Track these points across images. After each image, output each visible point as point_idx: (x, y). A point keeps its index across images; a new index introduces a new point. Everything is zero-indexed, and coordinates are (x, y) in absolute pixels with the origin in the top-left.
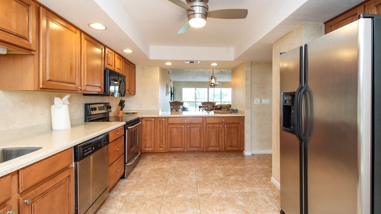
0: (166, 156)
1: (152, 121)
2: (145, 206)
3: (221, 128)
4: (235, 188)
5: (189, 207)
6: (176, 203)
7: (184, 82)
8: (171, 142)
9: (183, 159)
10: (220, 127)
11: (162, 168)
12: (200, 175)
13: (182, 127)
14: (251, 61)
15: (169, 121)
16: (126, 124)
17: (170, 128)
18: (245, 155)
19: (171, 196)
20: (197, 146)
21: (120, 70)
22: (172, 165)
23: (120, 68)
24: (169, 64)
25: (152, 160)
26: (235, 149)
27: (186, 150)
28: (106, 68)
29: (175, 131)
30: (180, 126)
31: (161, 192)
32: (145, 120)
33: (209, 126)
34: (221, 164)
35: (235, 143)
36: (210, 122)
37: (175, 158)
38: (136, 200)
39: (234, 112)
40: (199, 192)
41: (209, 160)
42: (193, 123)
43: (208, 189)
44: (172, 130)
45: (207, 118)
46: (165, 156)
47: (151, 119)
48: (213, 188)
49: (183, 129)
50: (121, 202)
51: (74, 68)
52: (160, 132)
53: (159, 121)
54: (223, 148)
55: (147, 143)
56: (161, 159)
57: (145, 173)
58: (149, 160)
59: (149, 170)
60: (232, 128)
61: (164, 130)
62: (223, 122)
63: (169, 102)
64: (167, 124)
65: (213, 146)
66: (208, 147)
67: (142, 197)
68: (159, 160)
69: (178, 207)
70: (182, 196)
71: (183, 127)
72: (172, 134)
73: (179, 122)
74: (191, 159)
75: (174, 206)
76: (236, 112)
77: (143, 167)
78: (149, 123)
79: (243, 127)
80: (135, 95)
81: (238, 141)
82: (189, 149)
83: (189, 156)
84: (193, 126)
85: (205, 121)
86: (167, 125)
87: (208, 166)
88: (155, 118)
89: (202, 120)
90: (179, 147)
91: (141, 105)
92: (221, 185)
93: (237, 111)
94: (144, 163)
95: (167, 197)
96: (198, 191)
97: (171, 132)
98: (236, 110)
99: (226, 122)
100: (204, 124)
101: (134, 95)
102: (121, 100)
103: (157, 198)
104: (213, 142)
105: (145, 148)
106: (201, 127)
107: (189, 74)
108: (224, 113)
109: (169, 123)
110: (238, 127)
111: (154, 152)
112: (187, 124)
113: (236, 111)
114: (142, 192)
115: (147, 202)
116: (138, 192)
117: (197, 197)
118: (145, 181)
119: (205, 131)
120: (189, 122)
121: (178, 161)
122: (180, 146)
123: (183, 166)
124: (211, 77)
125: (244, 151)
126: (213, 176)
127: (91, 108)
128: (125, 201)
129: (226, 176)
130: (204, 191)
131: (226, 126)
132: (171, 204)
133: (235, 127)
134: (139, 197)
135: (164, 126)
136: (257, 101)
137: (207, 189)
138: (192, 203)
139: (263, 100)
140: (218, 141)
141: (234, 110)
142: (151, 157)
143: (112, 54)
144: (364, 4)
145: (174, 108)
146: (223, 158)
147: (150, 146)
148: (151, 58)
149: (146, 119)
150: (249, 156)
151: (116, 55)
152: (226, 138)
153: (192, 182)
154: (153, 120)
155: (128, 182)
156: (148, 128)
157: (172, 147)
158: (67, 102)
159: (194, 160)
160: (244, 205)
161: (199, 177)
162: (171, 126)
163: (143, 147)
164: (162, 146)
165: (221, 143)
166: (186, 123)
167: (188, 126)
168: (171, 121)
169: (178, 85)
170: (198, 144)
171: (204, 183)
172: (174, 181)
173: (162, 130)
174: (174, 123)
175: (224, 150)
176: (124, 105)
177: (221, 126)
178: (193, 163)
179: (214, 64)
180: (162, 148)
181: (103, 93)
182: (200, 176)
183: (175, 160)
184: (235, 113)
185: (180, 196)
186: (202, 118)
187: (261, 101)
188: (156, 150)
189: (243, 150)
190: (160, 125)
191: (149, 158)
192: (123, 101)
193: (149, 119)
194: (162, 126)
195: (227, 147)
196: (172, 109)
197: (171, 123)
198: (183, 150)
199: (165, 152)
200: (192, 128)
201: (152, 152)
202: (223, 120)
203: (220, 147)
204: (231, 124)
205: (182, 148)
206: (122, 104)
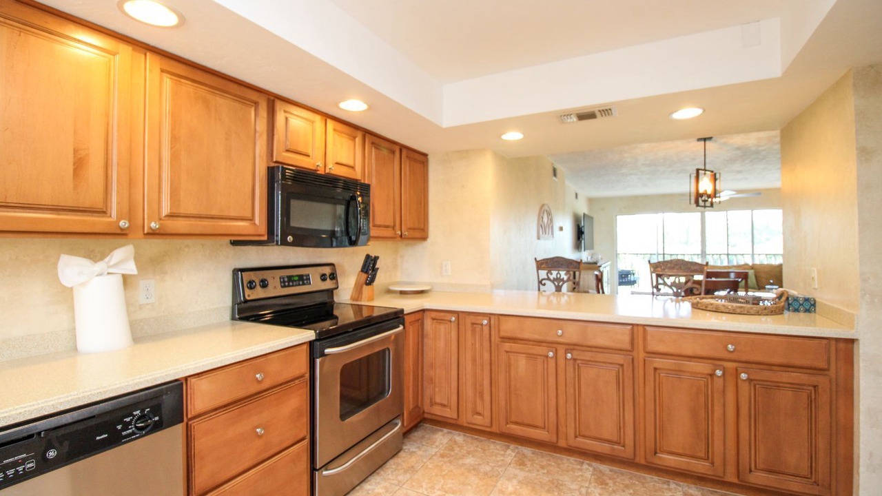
0: (496, 447)
1: (451, 321)
3: (718, 383)
7: (621, 198)
8: (510, 400)
9: (546, 479)
10: (712, 375)
13: (547, 356)
15: (502, 328)
16: (316, 340)
17: (506, 352)
20: (606, 436)
21: (353, 167)
23: (351, 163)
24: (513, 136)
25: (442, 456)
27: (561, 442)
28: (276, 162)
29: (522, 363)
30: (541, 351)
32: (433, 319)
33: (661, 363)
35: (794, 458)
36: (661, 348)
37: (521, 463)
39: (796, 310)
42: (589, 343)
44: (512, 361)
45: (648, 328)
46: (492, 446)
47: (448, 317)
49: (552, 363)
51: (96, 161)
52: (474, 360)
53: (470, 325)
54: (731, 469)
55: (437, 389)
58: (435, 450)
60: (778, 386)
61: (487, 356)
62: (727, 355)
63: (536, 259)
64: (495, 339)
65: (680, 451)
66: (656, 453)
68: (460, 462)
71: (551, 354)
72: (512, 374)
73: (536, 337)
76: (807, 311)
77: (401, 477)
78: (442, 328)
79: (846, 392)
80: (429, 240)
82: (574, 441)
83: (573, 470)
84: (588, 356)
85: (641, 342)
86: (498, 339)
88: (460, 315)
89: (627, 338)
90: (536, 427)
91: (442, 266)
93: (814, 305)
97: (509, 366)
98: (807, 300)
99: (744, 358)
100: (634, 354)
101: (424, 238)
102: (367, 256)
104: (680, 431)
105: (431, 405)
106: (622, 365)
109: (503, 334)
110: (815, 387)
111: (457, 422)
112: (567, 347)
113: (808, 306)
119: (642, 385)
120: (573, 341)
121: (526, 482)
122: (540, 423)
124: (698, 170)
127: (253, 281)
131: (744, 376)
133: (796, 387)
135: (486, 344)
141: (796, 299)
142: (445, 441)
143: (313, 122)
145: (548, 279)
147: (445, 402)
148: (445, 125)
149: (434, 315)
151: (331, 124)
152: (744, 432)
154: (453, 319)
156: (441, 344)
157: (514, 419)
158: (129, 268)
162: (507, 346)
163: (427, 401)
164: (479, 409)
165: (717, 445)
166: (561, 340)
167: (569, 355)
168: (508, 328)
169: (604, 209)
170: (609, 430)
173: (482, 357)
174: (519, 336)
177: (719, 373)
179: (688, 113)
180: (481, 417)
181: (265, 238)
183: (515, 476)
184: (802, 315)
186: (629, 327)
188: (464, 418)
190: (475, 340)
191: (442, 438)
192: (371, 257)
193: (442, 314)
194: (481, 345)
195: (751, 471)
196: (543, 282)
197: (509, 335)
198: (554, 440)
199: (490, 432)
200: (587, 362)
201: (453, 422)
202: (730, 347)
203: (713, 463)
204: (775, 368)
205: (548, 431)
206: (370, 267)
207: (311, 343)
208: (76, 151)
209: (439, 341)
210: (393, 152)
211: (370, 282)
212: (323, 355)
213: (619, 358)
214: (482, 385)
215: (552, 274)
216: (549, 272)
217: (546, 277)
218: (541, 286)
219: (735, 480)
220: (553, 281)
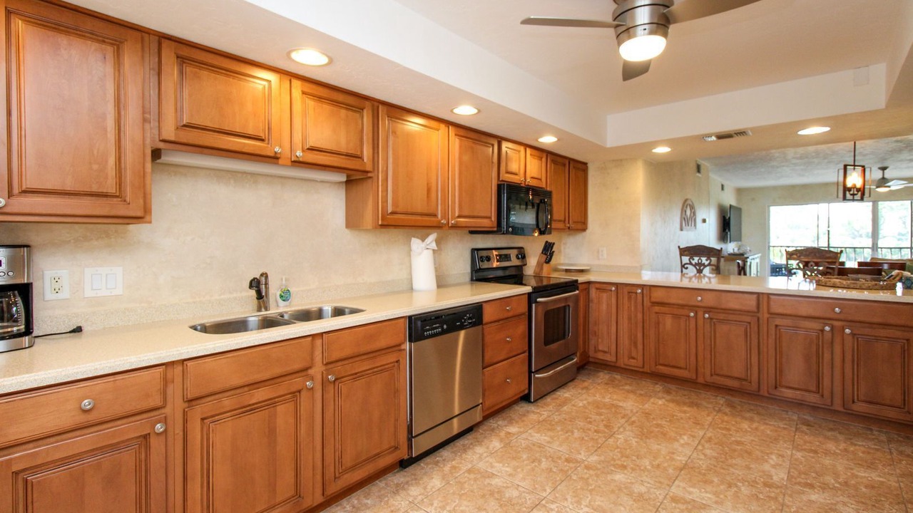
0: (646, 382)
1: (611, 291)
2: (535, 466)
3: (828, 336)
5: (622, 509)
6: (599, 487)
7: (775, 188)
8: (659, 348)
9: (687, 401)
10: (822, 331)
11: (617, 407)
12: (708, 452)
13: (689, 316)
15: (652, 295)
16: (532, 293)
17: (656, 313)
19: (598, 469)
20: (737, 375)
21: (540, 179)
22: (646, 406)
23: (539, 177)
24: (662, 150)
25: (606, 384)
26: (892, 414)
27: (700, 380)
28: (502, 181)
29: (668, 322)
30: (684, 312)
31: (583, 453)
32: (597, 289)
33: (782, 322)
34: (805, 447)
35: (890, 393)
36: (780, 310)
37: (668, 392)
38: (526, 448)
39: (909, 287)
40: (674, 489)
41: (766, 424)
42: (723, 307)
43: (706, 492)
44: (661, 320)
45: (772, 297)
46: (643, 382)
47: (608, 287)
48: (722, 496)
49: (692, 321)
50: (501, 440)
51: (434, 189)
52: (630, 319)
53: (626, 293)
54: (837, 400)
55: (600, 340)
56: (630, 386)
57: (574, 405)
58: (600, 381)
59: (585, 402)
60: (877, 339)
61: (640, 316)
62: (835, 316)
63: (679, 247)
64: (647, 303)
65: (796, 386)
66: (776, 388)
67: (540, 447)
68: (621, 388)
69: (598, 498)
70: (624, 480)
71: (692, 314)
72: (661, 330)
73: (680, 302)
74: (709, 405)
75: (591, 491)
77: (580, 391)
78: (605, 295)
80: (588, 231)
82: (709, 379)
84: (722, 316)
87: (752, 438)
88: (619, 286)
89: (754, 303)
90: (680, 368)
91: (598, 252)
92: (758, 499)
94: (586, 384)
95: (588, 468)
96: (673, 487)
97: (658, 323)
99: (849, 318)
100: (760, 315)
101: (584, 230)
102: (546, 242)
103: (568, 460)
104: (796, 371)
105: (595, 352)
106: (750, 323)
108: (852, 286)
109: (653, 300)
110: (908, 340)
111: (616, 365)
112: (705, 309)
114: (546, 438)
115: (543, 460)
116: (539, 435)
117: (661, 498)
118: (565, 420)
119: (765, 337)
120: (711, 305)
121: (672, 401)
122: (682, 364)
123: (673, 416)
124: (845, 167)
126: (749, 468)
127: (481, 257)
128: (508, 442)
129: (799, 484)
130: (690, 493)
131: (848, 331)
132: (588, 484)
133: (892, 340)
134: (534, 445)
135: (640, 307)
137: (700, 491)
138: (635, 505)
141: (909, 279)
142: (607, 377)
143: (519, 151)
145: (691, 264)
146: (830, 434)
147: (606, 349)
149: (598, 286)
151: (529, 150)
153: (672, 459)
154: (613, 289)
155: (533, 412)
156: (604, 307)
157: (661, 362)
158: (434, 246)
159: (719, 411)
161: (702, 457)
162: (657, 309)
163: (592, 348)
164: (634, 354)
165: (826, 382)
166: (701, 304)
167: (707, 316)
168: (657, 296)
169: (753, 199)
170: (738, 370)
171: (704, 475)
172: (626, 441)
173: (636, 316)
174: (666, 301)
176: (553, 252)
177: (827, 328)
178: (710, 418)
179: (814, 130)
180: (635, 361)
181: (495, 229)
182: (705, 455)
183: (663, 398)
185: (619, 477)
186: (755, 296)
188: (622, 361)
190: (631, 304)
191: (603, 376)
192: (550, 243)
193: (605, 285)
194: (636, 307)
195: (853, 402)
196: (686, 266)
197: (657, 300)
198: (694, 378)
199: (643, 372)
200: (721, 321)
201: (613, 364)
202: (837, 310)
203: (822, 396)
204: (875, 326)
205: (689, 371)
206: (548, 250)
207: (529, 294)
208: (427, 184)
209: (602, 306)
210: (564, 165)
211: (548, 261)
212: (536, 302)
213: (748, 319)
214: (636, 337)
215: (693, 260)
216: (692, 258)
217: (688, 262)
218: (684, 269)
219: (841, 409)
220: (695, 266)
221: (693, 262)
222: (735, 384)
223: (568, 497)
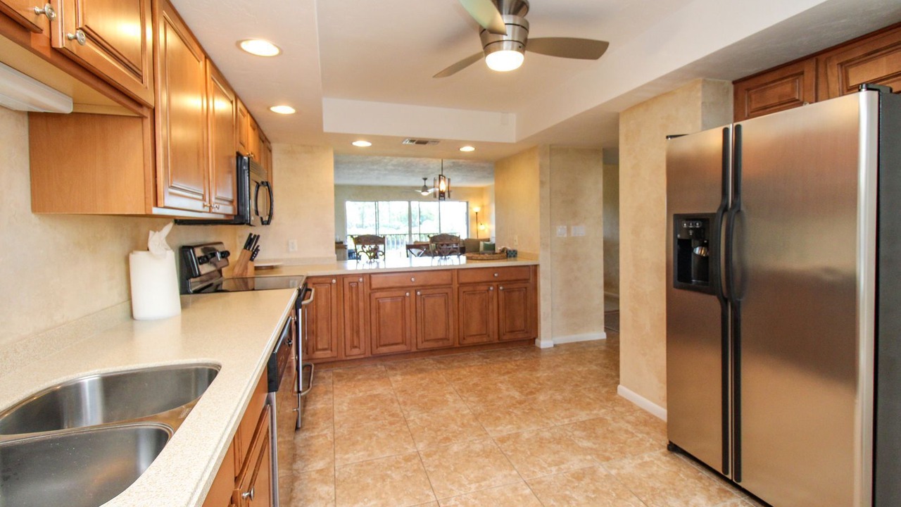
0: (368, 367)
1: (331, 284)
3: (491, 293)
4: (559, 415)
5: (489, 468)
6: (456, 464)
7: (350, 187)
8: (379, 332)
9: (413, 370)
10: (488, 290)
11: (376, 396)
12: (471, 399)
13: (404, 297)
14: (550, 145)
15: (373, 282)
16: (299, 295)
17: (376, 298)
18: (540, 349)
19: (435, 453)
20: (440, 336)
21: (255, 154)
22: (394, 385)
24: (362, 144)
25: (339, 381)
26: (521, 336)
27: (414, 349)
28: (238, 152)
29: (388, 305)
30: (401, 293)
31: (409, 447)
32: (315, 284)
33: (465, 289)
34: (503, 372)
35: (519, 323)
37: (393, 369)
38: (360, 473)
39: (510, 257)
40: (493, 435)
41: (471, 366)
42: (430, 284)
43: (506, 425)
44: (381, 304)
45: (459, 271)
46: (366, 368)
47: (328, 281)
48: (515, 423)
49: (407, 300)
50: (324, 482)
52: (351, 309)
53: (347, 284)
54: (496, 337)
55: (319, 339)
56: (360, 374)
57: (340, 412)
58: (330, 381)
59: (345, 404)
60: (513, 291)
61: (361, 304)
62: (494, 279)
64: (367, 291)
65: (475, 334)
66: (464, 338)
67: (369, 464)
68: (355, 379)
69: (467, 472)
70: (461, 448)
71: (408, 294)
72: (381, 314)
73: (398, 285)
74: (429, 367)
75: (456, 471)
76: (514, 256)
77: (326, 397)
78: (323, 289)
79: (535, 288)
81: (526, 321)
82: (421, 346)
84: (429, 291)
85: (456, 277)
86: (369, 291)
87: (477, 379)
88: (338, 277)
89: (450, 278)
90: (398, 344)
91: (288, 244)
92: (527, 413)
93: (516, 253)
94: (322, 388)
95: (428, 455)
96: (490, 433)
97: (378, 308)
98: (514, 251)
99: (501, 279)
100: (453, 286)
102: (251, 234)
103: (407, 459)
104: (475, 323)
105: (314, 352)
106: (447, 293)
107: (375, 167)
109: (373, 286)
110: (526, 288)
111: (337, 359)
112: (417, 288)
113: (510, 254)
114: (361, 453)
115: (389, 472)
116: (351, 454)
117: (494, 444)
118: (353, 428)
119: (457, 302)
120: (421, 283)
121: (405, 374)
122: (400, 341)
123: (421, 385)
124: (440, 176)
125: (537, 340)
126: (501, 398)
127: (199, 258)
128: (332, 479)
129: (527, 394)
130: (501, 431)
131: (501, 288)
132: (448, 468)
133: (519, 290)
134: (362, 466)
135: (361, 296)
136: (560, 230)
137: (504, 427)
138: (491, 460)
139: (572, 227)
140: (485, 322)
141: (510, 251)
142: (331, 375)
144: (818, 57)
146: (500, 359)
147: (326, 347)
148: (327, 128)
149: (315, 280)
150: (549, 348)
151: (249, 117)
152: (501, 316)
153: (463, 416)
154: (334, 281)
155: (312, 437)
156: (322, 302)
157: (382, 343)
159: (440, 369)
160: (594, 447)
161: (474, 404)
162: (378, 295)
163: (311, 350)
164: (356, 343)
165: (490, 326)
166: (414, 284)
167: (419, 293)
168: (376, 283)
170: (441, 334)
171: (490, 415)
172: (421, 419)
173: (358, 305)
174: (385, 286)
175: (498, 341)
176: (258, 246)
177: (491, 288)
178: (441, 376)
179: (468, 149)
180: (358, 349)
181: (233, 217)
182: (473, 402)
183: (396, 374)
184: (513, 259)
185: (455, 448)
186: (450, 271)
187: (569, 230)
188: (343, 353)
189: (535, 339)
190: (352, 295)
192: (255, 236)
193: (324, 279)
194: (357, 296)
197: (378, 286)
198: (409, 348)
199: (365, 358)
200: (428, 296)
201: (333, 360)
202: (496, 275)
203: (489, 336)
204: (512, 282)
205: (406, 345)
211: (252, 258)
214: (358, 326)
216: (363, 246)
217: (361, 250)
221: (365, 250)
222: (440, 344)
223: (450, 487)
